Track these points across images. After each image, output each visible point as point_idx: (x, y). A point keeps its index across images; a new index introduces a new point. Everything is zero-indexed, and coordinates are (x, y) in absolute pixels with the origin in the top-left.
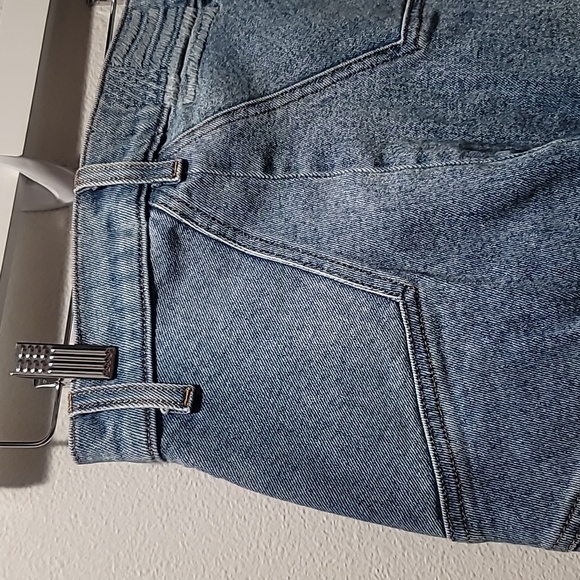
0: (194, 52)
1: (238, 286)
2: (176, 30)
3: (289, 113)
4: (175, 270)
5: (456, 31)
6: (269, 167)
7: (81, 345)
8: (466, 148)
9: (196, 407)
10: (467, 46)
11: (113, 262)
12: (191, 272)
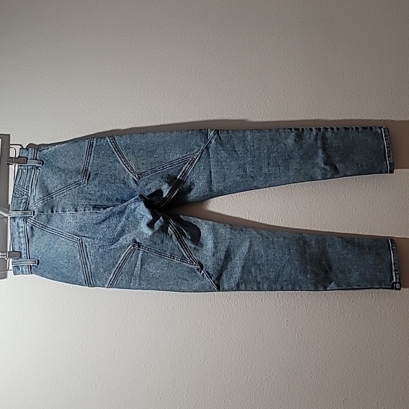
0: (35, 182)
1: (46, 238)
2: (30, 176)
3: (56, 198)
4: (33, 235)
5: (94, 179)
6: (52, 212)
7: (13, 251)
8: (95, 207)
9: (38, 264)
10: (96, 182)
11: (19, 233)
12: (36, 235)
